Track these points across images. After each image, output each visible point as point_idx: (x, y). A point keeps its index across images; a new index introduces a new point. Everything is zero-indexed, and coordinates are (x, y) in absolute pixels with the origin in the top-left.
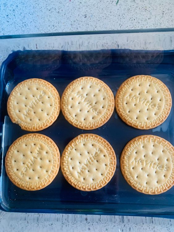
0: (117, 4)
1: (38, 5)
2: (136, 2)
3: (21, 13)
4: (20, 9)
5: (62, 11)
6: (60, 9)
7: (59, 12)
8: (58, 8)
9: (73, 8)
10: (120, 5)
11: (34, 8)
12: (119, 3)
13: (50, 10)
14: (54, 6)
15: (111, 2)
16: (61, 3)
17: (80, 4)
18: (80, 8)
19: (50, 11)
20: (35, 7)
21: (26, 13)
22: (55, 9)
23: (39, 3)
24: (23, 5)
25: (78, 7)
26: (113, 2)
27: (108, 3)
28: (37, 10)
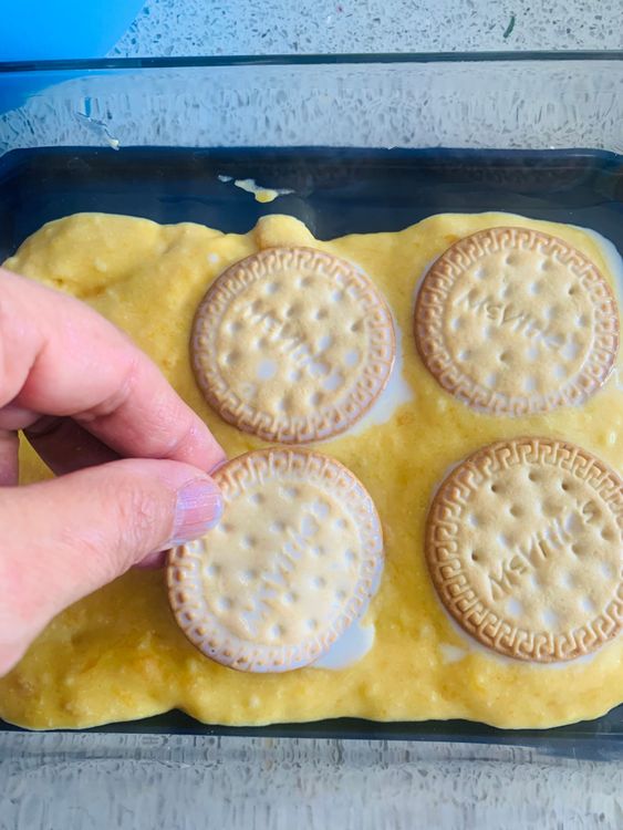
0: (506, 36)
1: (224, 13)
2: (573, 37)
3: (159, 36)
4: (158, 22)
5: (309, 41)
6: (301, 32)
7: (296, 44)
8: (296, 30)
9: (348, 35)
10: (517, 40)
11: (206, 22)
12: (513, 34)
13: (264, 35)
14: (280, 24)
15: (487, 28)
16: (307, 15)
17: (376, 24)
18: (372, 38)
19: (267, 38)
20: (211, 20)
21: (179, 39)
22: (285, 32)
23: (227, 7)
24: (168, 10)
25: (368, 33)
26: (491, 28)
27: (475, 29)
28: (217, 32)
